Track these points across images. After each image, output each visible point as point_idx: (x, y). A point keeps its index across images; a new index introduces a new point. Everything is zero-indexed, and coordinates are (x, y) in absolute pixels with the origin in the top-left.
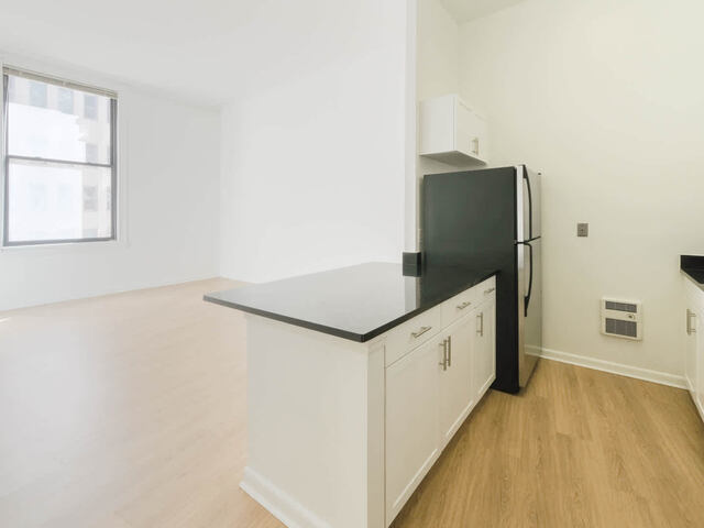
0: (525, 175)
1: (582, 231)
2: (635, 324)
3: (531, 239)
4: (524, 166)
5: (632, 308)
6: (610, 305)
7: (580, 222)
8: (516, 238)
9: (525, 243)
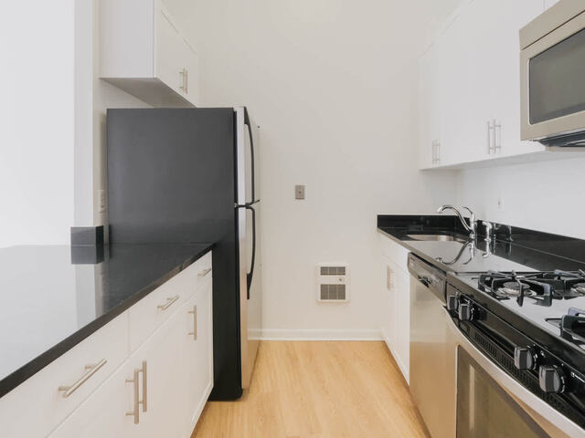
0: (247, 121)
1: (300, 193)
2: (344, 286)
3: (253, 202)
4: (245, 108)
5: (341, 271)
6: (324, 271)
7: (299, 184)
8: (236, 201)
9: (247, 206)
